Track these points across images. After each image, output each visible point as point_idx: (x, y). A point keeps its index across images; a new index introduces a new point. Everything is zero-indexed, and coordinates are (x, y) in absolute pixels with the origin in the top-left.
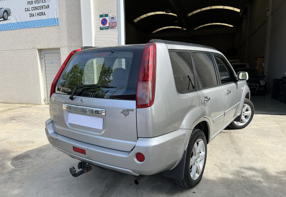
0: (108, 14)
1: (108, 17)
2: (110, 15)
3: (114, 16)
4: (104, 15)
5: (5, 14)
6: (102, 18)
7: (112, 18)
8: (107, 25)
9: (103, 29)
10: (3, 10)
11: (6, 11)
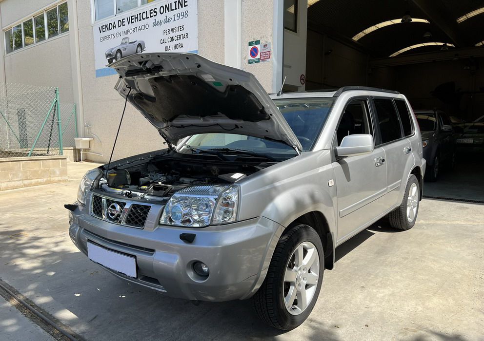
0: (259, 41)
1: (259, 44)
2: (263, 42)
3: (267, 42)
4: (254, 43)
5: (139, 49)
6: (252, 47)
7: (265, 46)
8: (258, 56)
9: (252, 63)
10: (137, 44)
11: (140, 45)
